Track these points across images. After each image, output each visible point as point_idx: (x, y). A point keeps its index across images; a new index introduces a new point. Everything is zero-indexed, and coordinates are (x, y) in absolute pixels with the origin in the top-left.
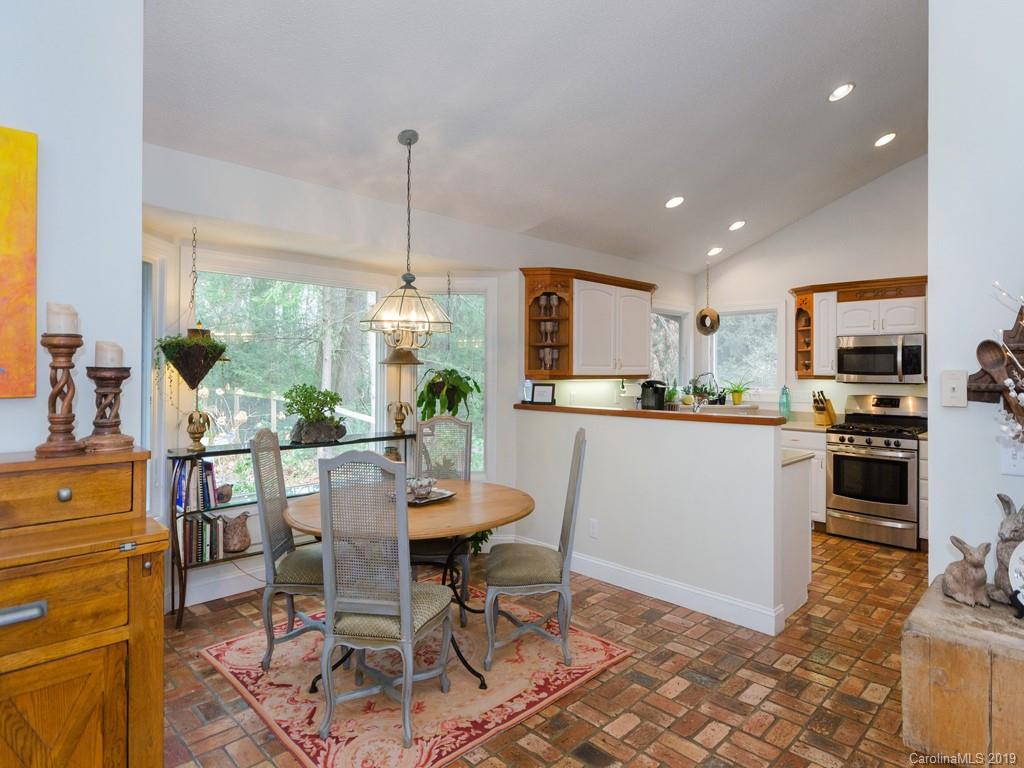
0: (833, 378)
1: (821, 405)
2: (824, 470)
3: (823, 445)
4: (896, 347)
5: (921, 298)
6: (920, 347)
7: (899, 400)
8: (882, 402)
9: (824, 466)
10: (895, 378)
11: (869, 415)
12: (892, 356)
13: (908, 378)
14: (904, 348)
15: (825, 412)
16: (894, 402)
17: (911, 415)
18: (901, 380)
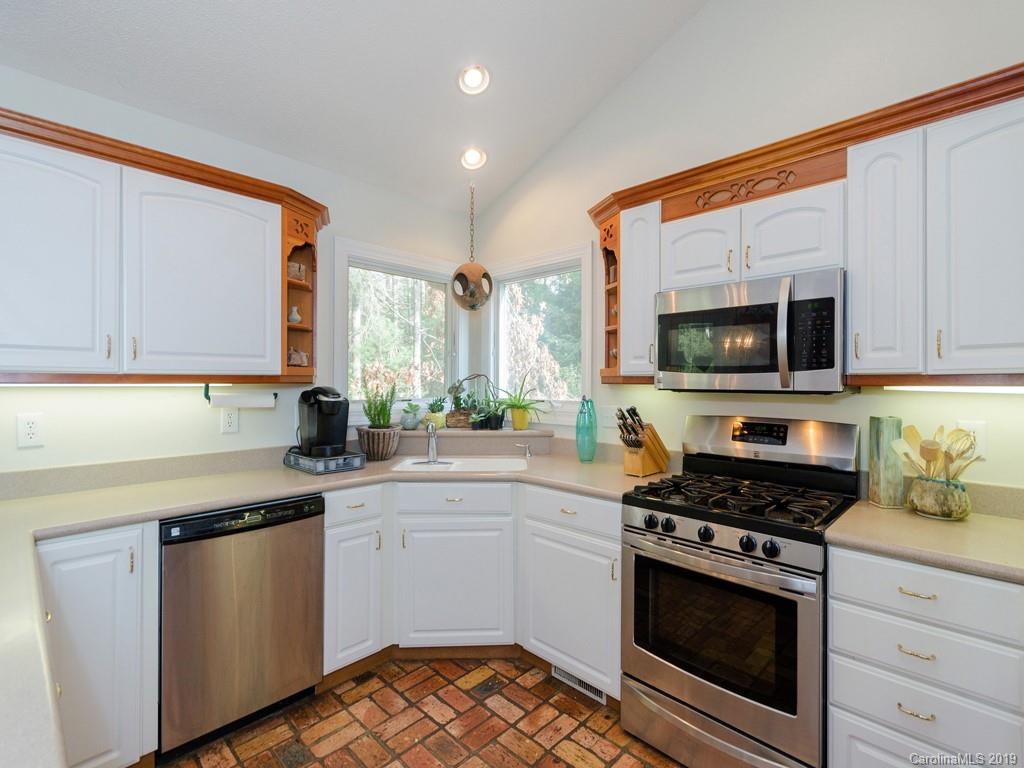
0: (649, 380)
1: (633, 436)
2: (619, 583)
3: (617, 529)
4: (774, 307)
5: (839, 183)
6: (831, 301)
7: (786, 428)
8: (754, 430)
9: (618, 574)
10: (772, 380)
11: (728, 458)
12: (767, 327)
13: (803, 379)
14: (791, 305)
15: (642, 451)
16: (776, 431)
17: (814, 462)
18: (785, 383)
